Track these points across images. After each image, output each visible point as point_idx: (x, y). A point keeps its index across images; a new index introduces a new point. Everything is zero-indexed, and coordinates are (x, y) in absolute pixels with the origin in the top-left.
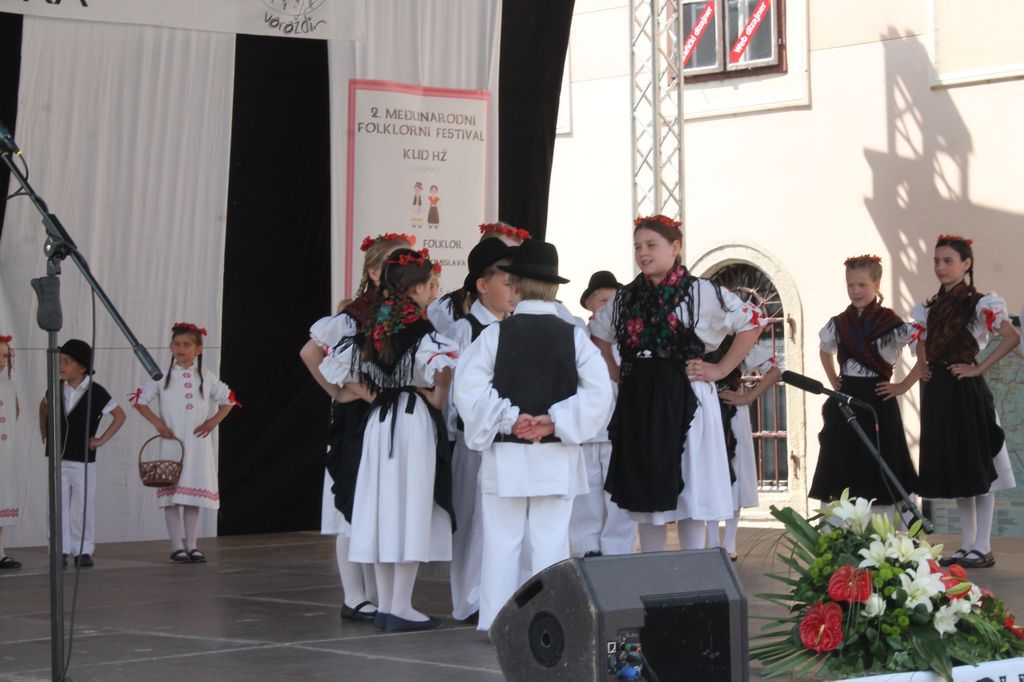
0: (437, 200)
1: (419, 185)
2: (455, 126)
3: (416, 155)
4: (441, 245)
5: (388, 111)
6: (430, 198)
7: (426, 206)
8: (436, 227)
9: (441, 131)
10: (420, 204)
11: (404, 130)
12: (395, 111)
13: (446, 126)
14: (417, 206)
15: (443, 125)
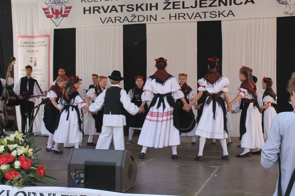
0: (36, 61)
1: (32, 58)
2: (40, 44)
3: (31, 51)
4: (37, 70)
5: (24, 42)
6: (35, 61)
7: (34, 62)
8: (36, 67)
9: (37, 46)
10: (32, 62)
11: (28, 46)
14: (31, 62)
15: (37, 44)
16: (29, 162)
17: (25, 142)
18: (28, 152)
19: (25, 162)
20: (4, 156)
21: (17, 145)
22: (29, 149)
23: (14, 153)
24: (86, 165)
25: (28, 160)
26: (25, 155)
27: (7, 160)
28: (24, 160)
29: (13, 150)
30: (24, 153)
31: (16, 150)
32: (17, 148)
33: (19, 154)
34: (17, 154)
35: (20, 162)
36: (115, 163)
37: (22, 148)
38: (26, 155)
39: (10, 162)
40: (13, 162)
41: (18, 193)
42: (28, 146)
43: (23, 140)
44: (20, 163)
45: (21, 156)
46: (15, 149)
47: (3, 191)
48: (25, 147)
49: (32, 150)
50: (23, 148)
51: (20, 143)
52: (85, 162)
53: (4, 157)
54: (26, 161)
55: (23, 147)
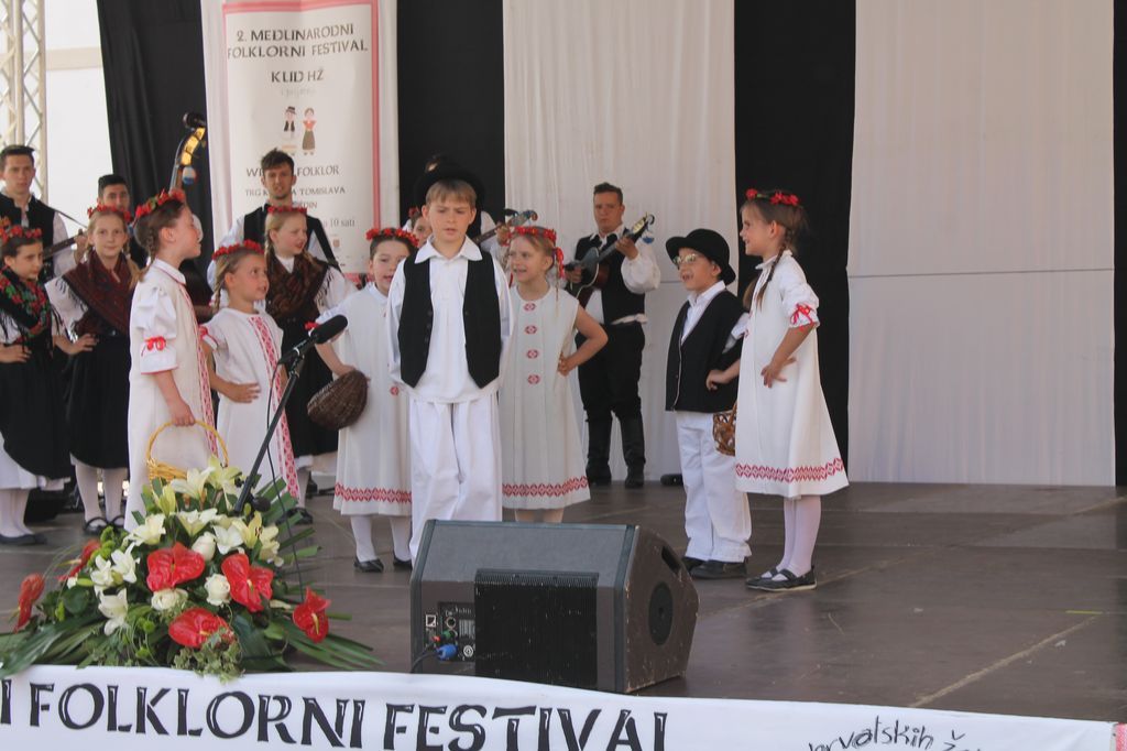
0: (313, 123)
1: (291, 109)
2: (330, 39)
3: (288, 77)
4: (317, 171)
5: (253, 33)
6: (306, 123)
7: (300, 132)
8: (312, 154)
9: (316, 49)
10: (293, 129)
11: (273, 51)
12: (261, 32)
13: (321, 41)
14: (289, 132)
15: (318, 41)
16: (265, 580)
17: (247, 498)
18: (259, 541)
19: (249, 582)
20: (166, 556)
21: (217, 514)
22: (264, 530)
23: (203, 547)
24: (479, 587)
25: (259, 572)
26: (249, 552)
27: (178, 573)
28: (242, 570)
29: (201, 533)
30: (243, 545)
31: (213, 532)
32: (215, 523)
33: (223, 550)
34: (217, 549)
35: (229, 581)
36: (595, 577)
37: (234, 523)
38: (251, 552)
39: (190, 581)
40: (202, 579)
41: (220, 698)
42: (258, 515)
43: (238, 492)
44: (228, 585)
45: (233, 557)
46: (208, 528)
47: (163, 692)
48: (247, 522)
49: (273, 531)
50: (238, 523)
51: (228, 503)
52: (479, 575)
53: (164, 559)
54: (253, 575)
55: (240, 519)
